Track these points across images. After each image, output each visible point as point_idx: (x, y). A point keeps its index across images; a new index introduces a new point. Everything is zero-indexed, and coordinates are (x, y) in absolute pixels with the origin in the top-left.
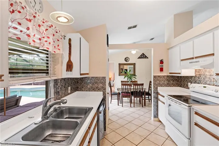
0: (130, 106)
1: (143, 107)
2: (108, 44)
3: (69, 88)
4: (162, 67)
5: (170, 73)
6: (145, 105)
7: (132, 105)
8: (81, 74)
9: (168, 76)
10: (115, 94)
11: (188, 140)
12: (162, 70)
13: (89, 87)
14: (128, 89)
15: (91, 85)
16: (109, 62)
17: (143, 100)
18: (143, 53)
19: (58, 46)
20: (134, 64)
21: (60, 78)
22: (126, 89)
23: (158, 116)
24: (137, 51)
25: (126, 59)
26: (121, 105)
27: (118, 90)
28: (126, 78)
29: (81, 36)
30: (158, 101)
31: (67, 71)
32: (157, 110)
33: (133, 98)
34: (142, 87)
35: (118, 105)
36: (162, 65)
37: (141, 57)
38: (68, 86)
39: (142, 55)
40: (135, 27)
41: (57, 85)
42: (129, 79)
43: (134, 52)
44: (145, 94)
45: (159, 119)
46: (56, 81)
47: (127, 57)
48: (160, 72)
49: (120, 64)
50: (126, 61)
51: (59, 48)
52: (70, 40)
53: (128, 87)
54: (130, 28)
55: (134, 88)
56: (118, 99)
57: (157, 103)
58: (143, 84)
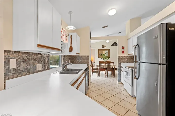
0: (105, 77)
1: (113, 77)
2: (90, 37)
3: (70, 61)
4: (124, 50)
5: (129, 54)
6: (115, 76)
7: (106, 76)
8: (76, 53)
9: (127, 56)
10: (95, 69)
11: (131, 87)
12: (123, 52)
13: (79, 61)
14: (104, 66)
15: (81, 60)
16: (91, 48)
17: (114, 73)
18: (115, 42)
19: (66, 39)
20: (109, 50)
21: (66, 55)
22: (102, 65)
23: (121, 81)
24: (110, 41)
25: (103, 47)
26: (99, 76)
27: (97, 66)
28: (103, 59)
29: (76, 34)
30: (121, 72)
31: (70, 51)
32: (121, 77)
33: (107, 71)
34: (113, 65)
35: (97, 76)
36: (124, 49)
37: (114, 44)
38: (69, 60)
39: (115, 43)
40: (107, 26)
41: (65, 58)
42: (104, 59)
43: (108, 41)
44: (115, 69)
45: (122, 83)
46: (64, 56)
47: (104, 45)
48: (122, 54)
49: (99, 50)
50: (103, 48)
51: (67, 40)
52: (71, 36)
53: (104, 65)
54: (103, 27)
55: (107, 65)
56: (97, 73)
57: (121, 73)
58: (113, 63)
